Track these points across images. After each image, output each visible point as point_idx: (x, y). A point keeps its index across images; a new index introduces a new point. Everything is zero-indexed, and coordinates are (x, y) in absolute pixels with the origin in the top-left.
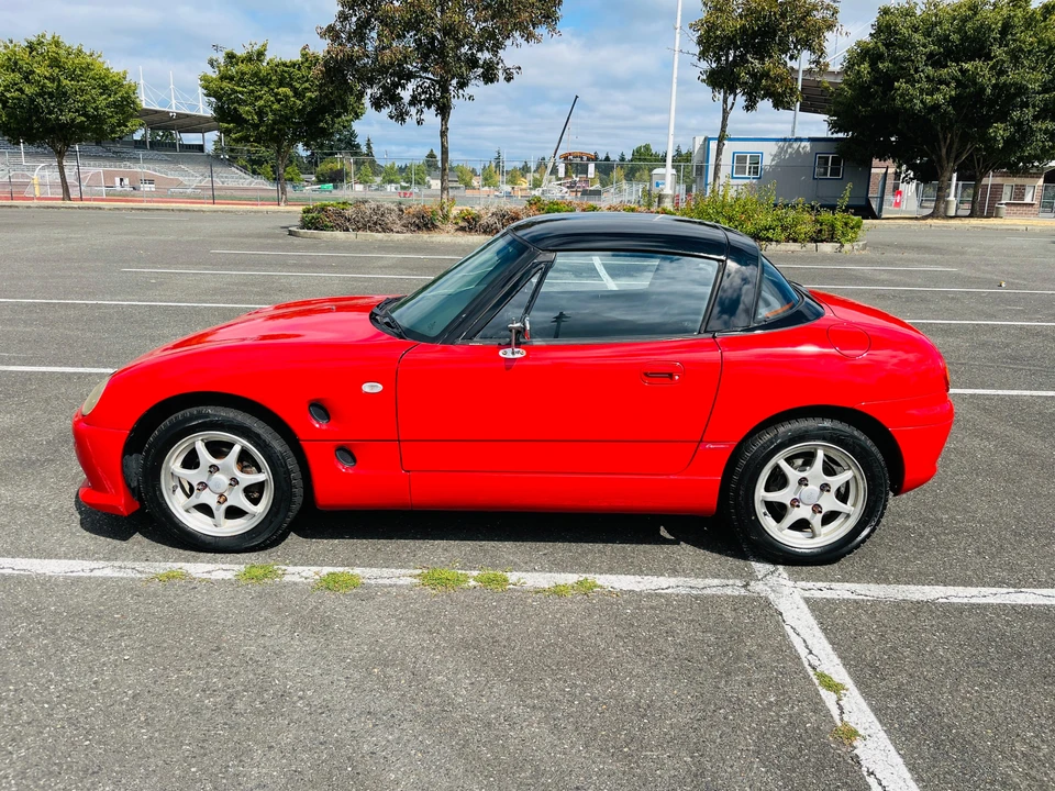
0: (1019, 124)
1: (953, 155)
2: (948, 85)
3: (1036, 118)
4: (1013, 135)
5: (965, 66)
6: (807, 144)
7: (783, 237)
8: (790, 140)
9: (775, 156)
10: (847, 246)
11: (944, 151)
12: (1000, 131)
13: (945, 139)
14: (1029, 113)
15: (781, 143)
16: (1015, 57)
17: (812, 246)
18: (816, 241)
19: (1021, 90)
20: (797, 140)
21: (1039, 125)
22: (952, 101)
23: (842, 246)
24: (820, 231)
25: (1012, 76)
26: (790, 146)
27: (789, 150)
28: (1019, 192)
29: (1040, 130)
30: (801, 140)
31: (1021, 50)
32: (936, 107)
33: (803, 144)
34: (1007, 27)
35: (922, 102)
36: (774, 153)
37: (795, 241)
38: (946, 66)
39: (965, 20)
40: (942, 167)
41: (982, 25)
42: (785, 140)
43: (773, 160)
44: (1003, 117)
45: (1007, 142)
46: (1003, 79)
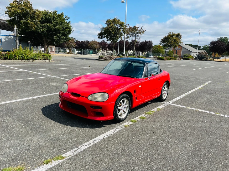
0: (59, 37)
1: (46, 42)
2: (45, 28)
3: (61, 36)
4: (58, 39)
5: (48, 24)
6: (12, 37)
7: (38, 59)
8: (8, 36)
9: (5, 39)
10: (51, 60)
11: (44, 41)
12: (56, 38)
13: (44, 39)
14: (60, 35)
15: (6, 36)
16: (57, 23)
17: (44, 60)
18: (45, 59)
19: (58, 30)
20: (9, 36)
21: (62, 37)
22: (46, 31)
23: (50, 60)
24: (45, 57)
25: (57, 27)
26: (8, 37)
27: (8, 38)
28: (51, 49)
29: (63, 38)
30: (11, 36)
31: (58, 22)
32: (43, 32)
33: (11, 37)
34: (54, 17)
35: (40, 30)
36: (4, 38)
37: (40, 59)
38: (43, 24)
39: (45, 15)
40: (44, 44)
41: (49, 17)
42: (7, 35)
43: (4, 40)
44: (56, 35)
45: (57, 40)
46: (55, 28)
